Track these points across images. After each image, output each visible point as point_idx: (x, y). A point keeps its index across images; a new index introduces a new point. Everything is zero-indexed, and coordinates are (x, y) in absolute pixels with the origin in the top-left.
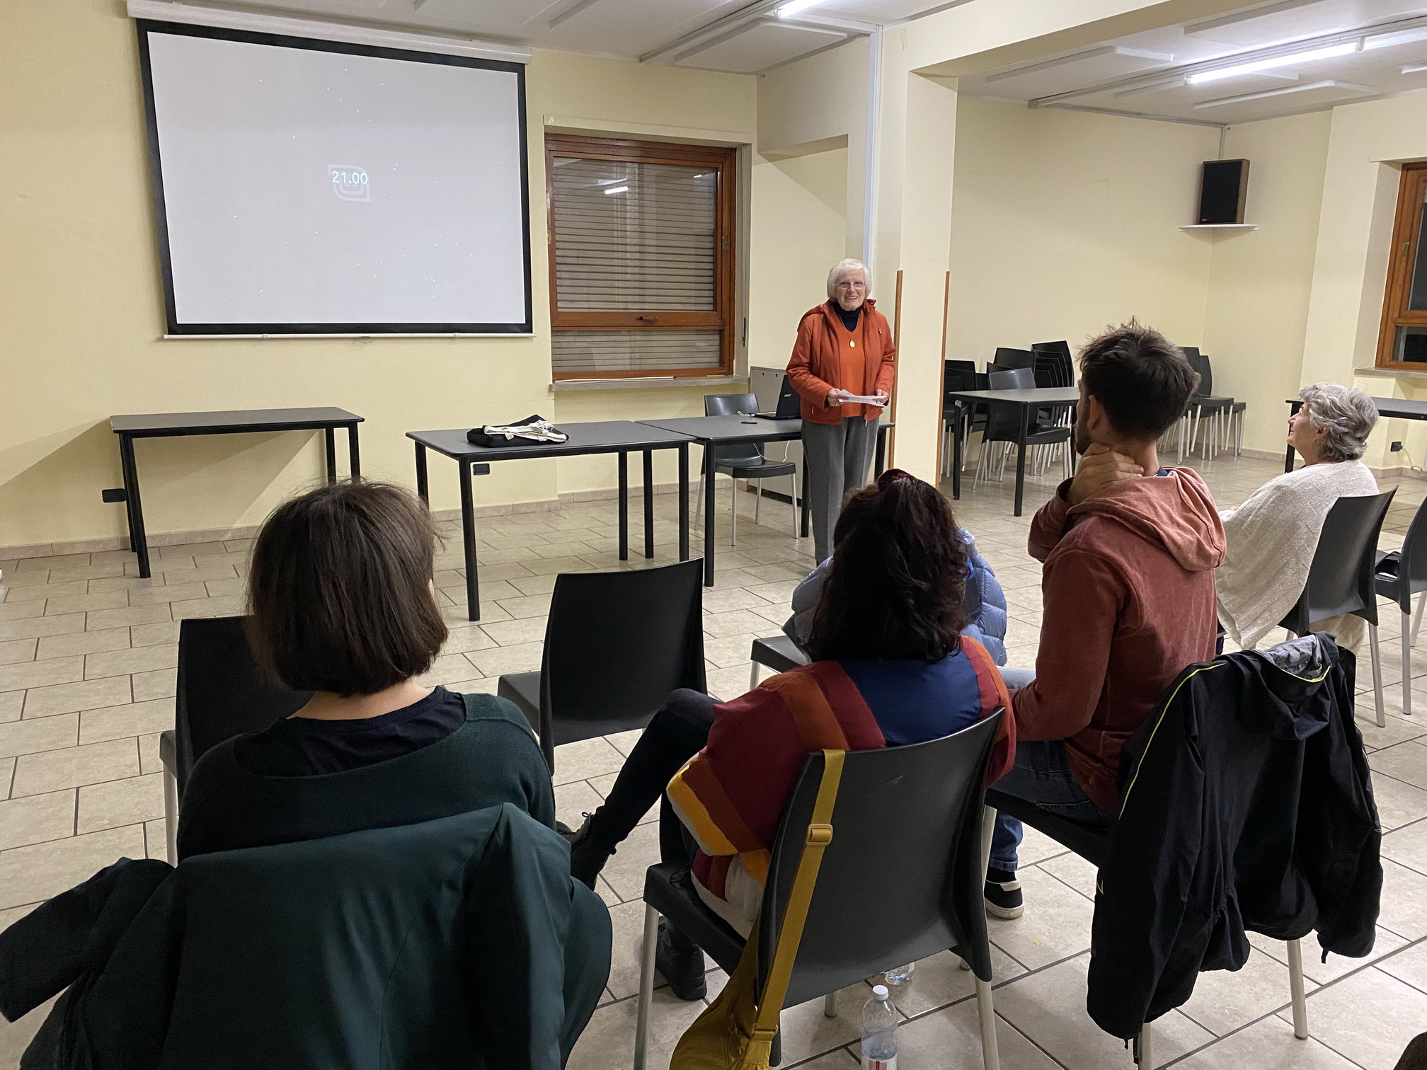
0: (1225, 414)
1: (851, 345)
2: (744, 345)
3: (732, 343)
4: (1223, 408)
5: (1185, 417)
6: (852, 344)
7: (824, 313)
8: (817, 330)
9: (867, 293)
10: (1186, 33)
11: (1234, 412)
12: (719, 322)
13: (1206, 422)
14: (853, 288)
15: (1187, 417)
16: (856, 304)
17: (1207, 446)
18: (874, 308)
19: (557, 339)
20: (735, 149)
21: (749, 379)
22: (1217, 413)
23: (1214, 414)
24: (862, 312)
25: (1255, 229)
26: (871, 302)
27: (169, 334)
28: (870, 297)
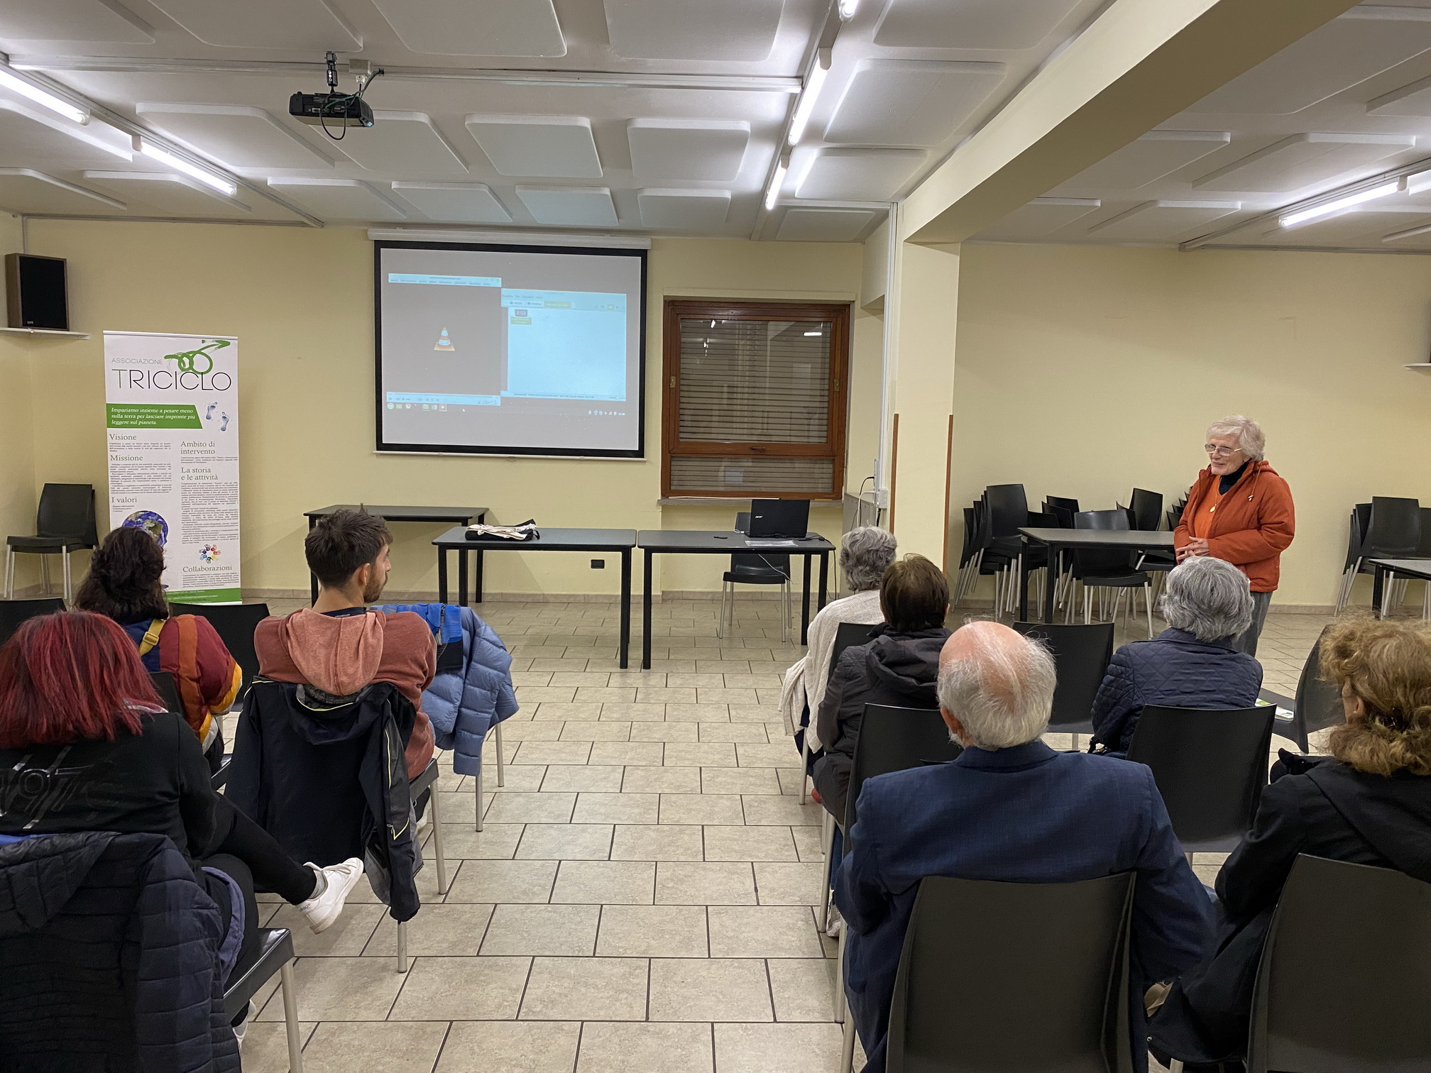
3: (841, 472)
10: (1193, 187)
12: (830, 452)
20: (849, 305)
21: (843, 504)
27: (377, 450)
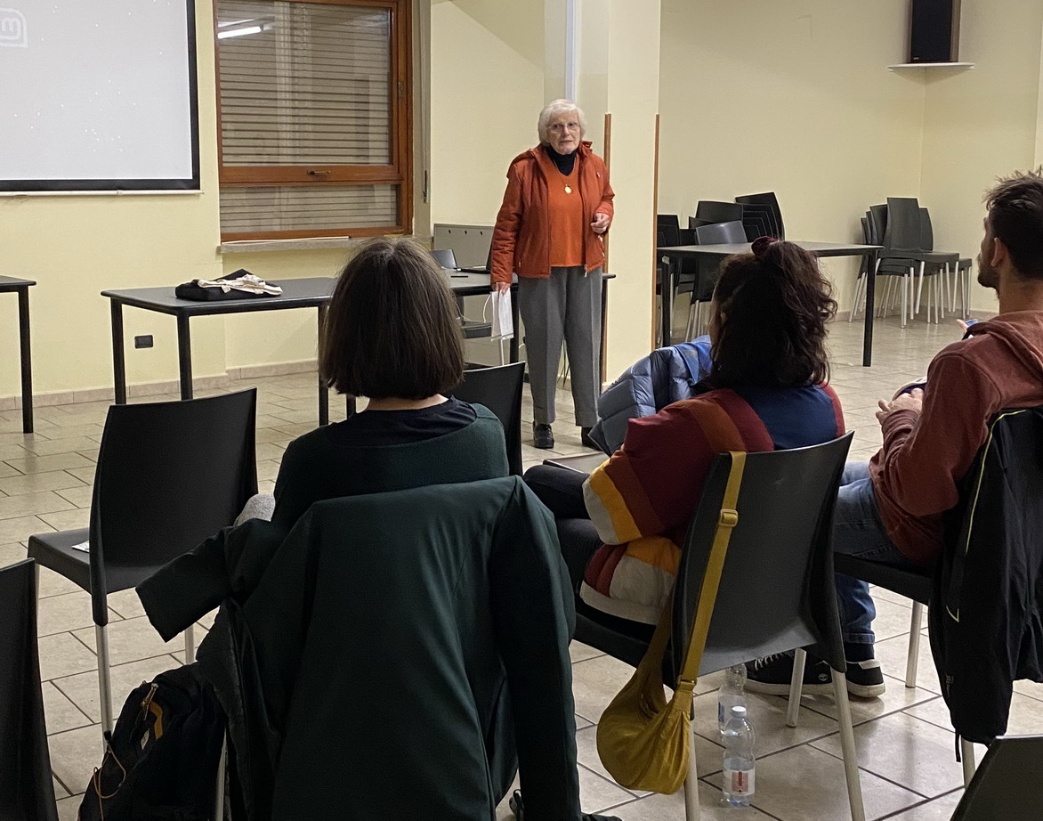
0: (950, 271)
1: (564, 191)
2: (425, 201)
3: (410, 199)
4: (947, 264)
5: (906, 275)
6: (568, 190)
7: (534, 157)
8: (527, 177)
9: (582, 134)
11: (960, 270)
12: (396, 175)
13: (930, 282)
14: (567, 130)
15: (909, 276)
16: (572, 147)
17: (933, 309)
18: (591, 150)
19: (226, 197)
21: (433, 238)
22: (941, 270)
23: (939, 271)
24: (578, 155)
25: (972, 68)
26: (587, 144)
28: (584, 139)
